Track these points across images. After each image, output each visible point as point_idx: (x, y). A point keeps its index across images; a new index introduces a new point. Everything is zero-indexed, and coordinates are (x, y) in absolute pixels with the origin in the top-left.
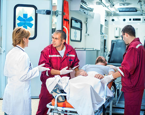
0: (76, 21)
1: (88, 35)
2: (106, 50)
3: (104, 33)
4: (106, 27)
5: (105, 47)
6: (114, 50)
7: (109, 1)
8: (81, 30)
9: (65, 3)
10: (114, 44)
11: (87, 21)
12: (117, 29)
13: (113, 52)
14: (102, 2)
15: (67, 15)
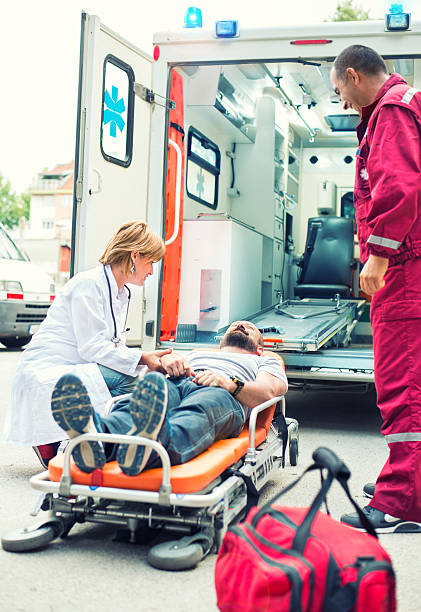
0: (205, 142)
1: (238, 192)
2: (291, 248)
3: (284, 192)
4: (291, 176)
5: (290, 237)
6: (315, 246)
7: (301, 85)
8: (217, 174)
9: (174, 79)
10: (315, 228)
11: (234, 151)
12: (325, 187)
13: (313, 253)
14: (279, 87)
15: (179, 113)
